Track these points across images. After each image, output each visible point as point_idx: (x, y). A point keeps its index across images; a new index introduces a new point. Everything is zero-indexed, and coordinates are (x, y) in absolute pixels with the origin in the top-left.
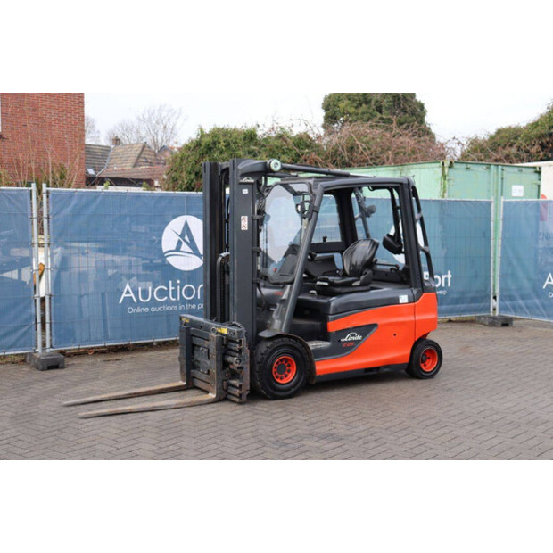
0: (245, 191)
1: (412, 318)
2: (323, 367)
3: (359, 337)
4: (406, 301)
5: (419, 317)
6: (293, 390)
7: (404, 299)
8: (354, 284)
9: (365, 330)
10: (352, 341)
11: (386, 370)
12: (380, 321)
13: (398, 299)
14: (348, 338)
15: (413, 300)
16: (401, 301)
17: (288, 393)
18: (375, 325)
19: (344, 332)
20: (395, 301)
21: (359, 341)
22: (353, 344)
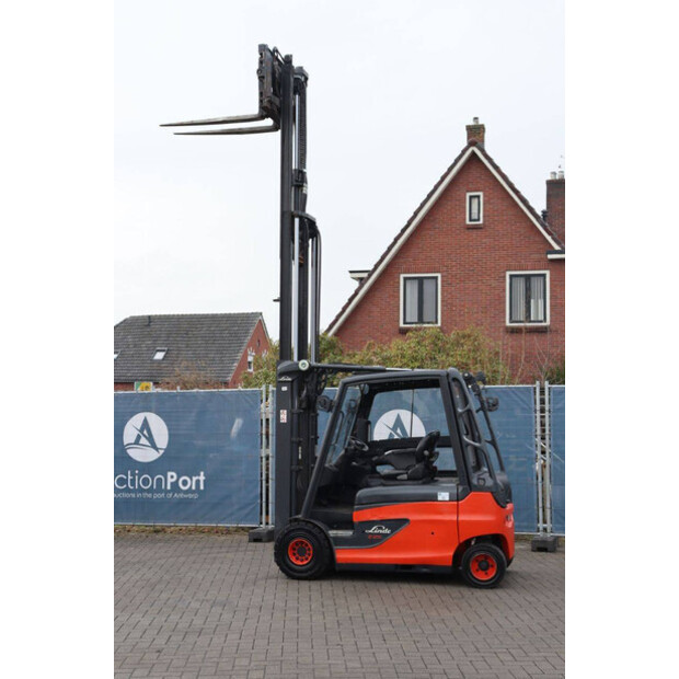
0: (284, 389)
1: (455, 518)
2: (343, 555)
3: (387, 531)
4: (447, 499)
5: (462, 518)
6: (309, 573)
7: (444, 496)
8: (399, 477)
9: (396, 524)
10: (379, 534)
11: (425, 570)
12: (412, 517)
13: (437, 497)
14: (374, 530)
15: (457, 498)
16: (440, 498)
17: (304, 575)
18: (406, 520)
19: (371, 524)
20: (434, 498)
21: (387, 535)
22: (379, 537)
